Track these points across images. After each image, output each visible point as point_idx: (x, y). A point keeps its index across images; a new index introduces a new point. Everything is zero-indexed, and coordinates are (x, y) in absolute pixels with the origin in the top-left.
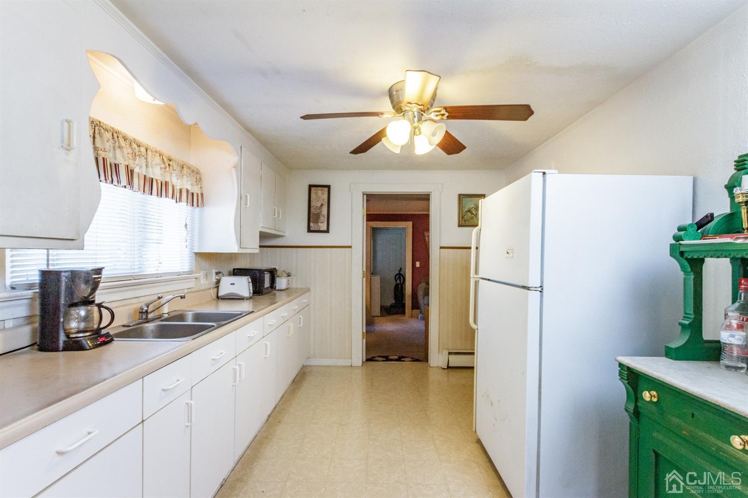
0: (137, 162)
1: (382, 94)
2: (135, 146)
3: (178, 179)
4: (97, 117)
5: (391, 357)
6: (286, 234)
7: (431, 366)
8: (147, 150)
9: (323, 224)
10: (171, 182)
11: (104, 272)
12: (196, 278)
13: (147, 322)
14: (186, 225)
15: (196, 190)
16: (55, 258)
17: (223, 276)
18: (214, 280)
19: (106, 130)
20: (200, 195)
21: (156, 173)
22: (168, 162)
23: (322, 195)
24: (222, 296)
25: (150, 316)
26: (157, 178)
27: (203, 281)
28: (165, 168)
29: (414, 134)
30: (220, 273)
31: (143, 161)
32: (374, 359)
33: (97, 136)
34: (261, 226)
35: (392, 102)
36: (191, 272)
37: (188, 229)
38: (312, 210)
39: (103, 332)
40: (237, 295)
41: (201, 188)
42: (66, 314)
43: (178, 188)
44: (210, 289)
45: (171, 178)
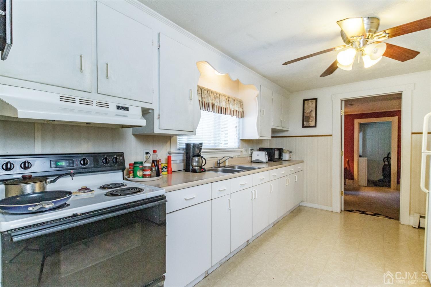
0: (216, 101)
1: (336, 36)
2: (215, 94)
3: (232, 106)
4: (202, 85)
5: (367, 213)
6: (290, 130)
7: (401, 223)
8: (220, 95)
9: (313, 122)
10: (229, 108)
11: (203, 144)
12: (241, 151)
13: (220, 167)
14: (236, 126)
15: (240, 110)
16: (190, 140)
17: (254, 151)
18: (250, 153)
19: (205, 90)
20: (242, 112)
21: (223, 105)
22: (228, 99)
23: (312, 104)
24: (253, 161)
25: (221, 165)
26: (224, 107)
27: (244, 153)
28: (227, 102)
29: (362, 55)
30: (252, 149)
31: (218, 100)
32: (353, 211)
33: (202, 93)
34: (273, 125)
35: (343, 38)
36: (238, 148)
37: (237, 128)
38: (305, 114)
39: (203, 167)
40: (261, 161)
41: (243, 109)
42: (192, 159)
43: (233, 110)
44: (248, 157)
45: (229, 106)
